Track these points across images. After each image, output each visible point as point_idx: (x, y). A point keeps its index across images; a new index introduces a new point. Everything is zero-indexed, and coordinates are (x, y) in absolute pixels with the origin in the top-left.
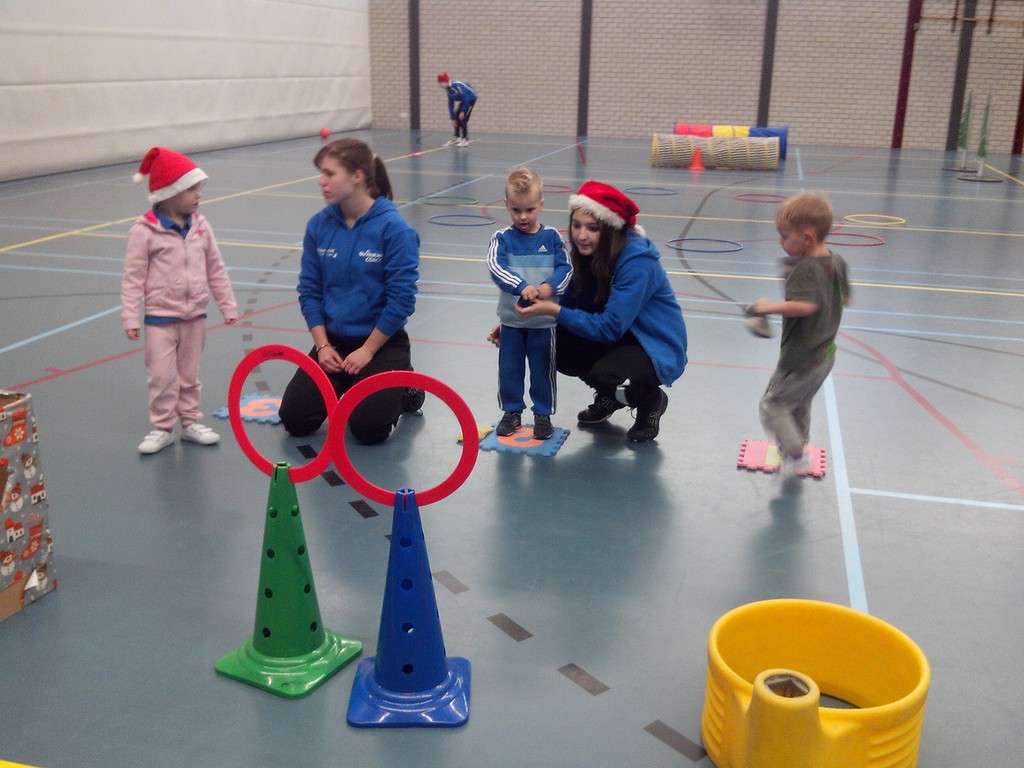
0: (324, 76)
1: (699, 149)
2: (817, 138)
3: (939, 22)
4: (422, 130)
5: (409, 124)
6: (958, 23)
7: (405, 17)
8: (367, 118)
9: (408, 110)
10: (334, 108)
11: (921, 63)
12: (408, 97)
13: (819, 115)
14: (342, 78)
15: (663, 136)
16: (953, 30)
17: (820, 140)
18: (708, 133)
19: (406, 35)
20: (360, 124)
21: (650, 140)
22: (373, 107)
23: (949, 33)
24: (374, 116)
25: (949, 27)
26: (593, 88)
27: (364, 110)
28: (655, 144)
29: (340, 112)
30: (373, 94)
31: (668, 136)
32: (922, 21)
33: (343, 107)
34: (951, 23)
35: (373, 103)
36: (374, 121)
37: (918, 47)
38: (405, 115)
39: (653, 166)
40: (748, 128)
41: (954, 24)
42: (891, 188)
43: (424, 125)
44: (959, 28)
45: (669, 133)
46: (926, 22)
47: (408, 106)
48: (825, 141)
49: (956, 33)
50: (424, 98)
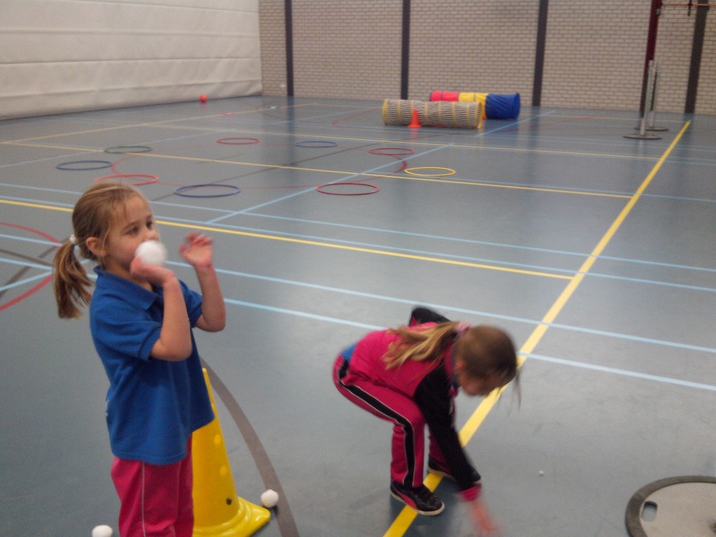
0: (209, 58)
1: (416, 112)
2: (580, 102)
3: (677, 8)
4: (295, 96)
5: (286, 93)
6: (693, 8)
8: (258, 88)
9: (286, 83)
10: (220, 81)
11: (663, 42)
12: (285, 73)
13: (582, 84)
14: (228, 60)
15: (392, 101)
16: (689, 14)
17: (582, 104)
18: (456, 99)
19: (283, 28)
20: (247, 93)
22: (263, 80)
23: (686, 16)
24: (264, 87)
25: (686, 12)
26: (412, 64)
27: (253, 83)
28: (385, 106)
29: (226, 84)
30: (263, 71)
32: (662, 7)
33: (230, 79)
34: (687, 8)
35: (263, 77)
36: (263, 90)
37: (661, 28)
38: (284, 86)
40: (487, 94)
41: (690, 9)
43: (296, 93)
44: (694, 12)
46: (668, 8)
47: (286, 79)
48: (586, 105)
49: (692, 16)
50: (296, 74)
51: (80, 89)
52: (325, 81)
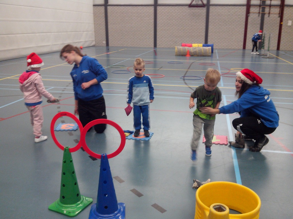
0: (81, 32)
1: (188, 51)
3: (255, 14)
5: (106, 45)
6: (260, 14)
7: (104, 14)
8: (93, 43)
9: (105, 41)
10: (84, 41)
11: (250, 25)
12: (105, 37)
13: (222, 40)
14: (86, 32)
15: (178, 47)
16: (259, 16)
18: (191, 46)
19: (104, 20)
20: (91, 45)
21: (175, 48)
22: (95, 40)
24: (96, 43)
25: (258, 15)
26: (158, 34)
27: (93, 41)
28: (176, 49)
29: (86, 42)
30: (95, 36)
31: (180, 47)
32: (250, 14)
33: (87, 40)
34: (258, 14)
35: (95, 39)
36: (96, 44)
37: (249, 21)
38: (105, 42)
39: (176, 55)
40: (202, 44)
41: (259, 14)
42: (243, 61)
43: (110, 45)
44: (260, 15)
45: (180, 46)
48: (224, 47)
49: (260, 17)
50: (110, 38)
51: (46, 44)
52: (122, 40)
